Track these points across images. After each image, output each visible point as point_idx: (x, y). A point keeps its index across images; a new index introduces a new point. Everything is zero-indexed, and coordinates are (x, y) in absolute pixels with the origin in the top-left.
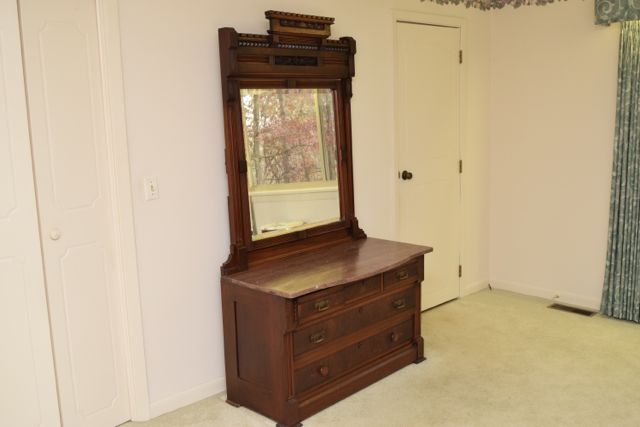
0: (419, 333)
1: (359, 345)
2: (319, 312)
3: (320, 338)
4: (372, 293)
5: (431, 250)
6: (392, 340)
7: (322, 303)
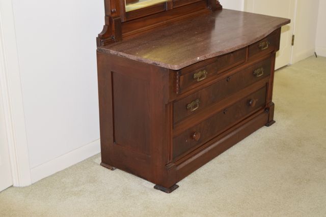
0: (271, 98)
1: (224, 111)
2: (198, 82)
3: (195, 106)
4: (239, 63)
5: (289, 21)
6: (250, 105)
7: (199, 74)
